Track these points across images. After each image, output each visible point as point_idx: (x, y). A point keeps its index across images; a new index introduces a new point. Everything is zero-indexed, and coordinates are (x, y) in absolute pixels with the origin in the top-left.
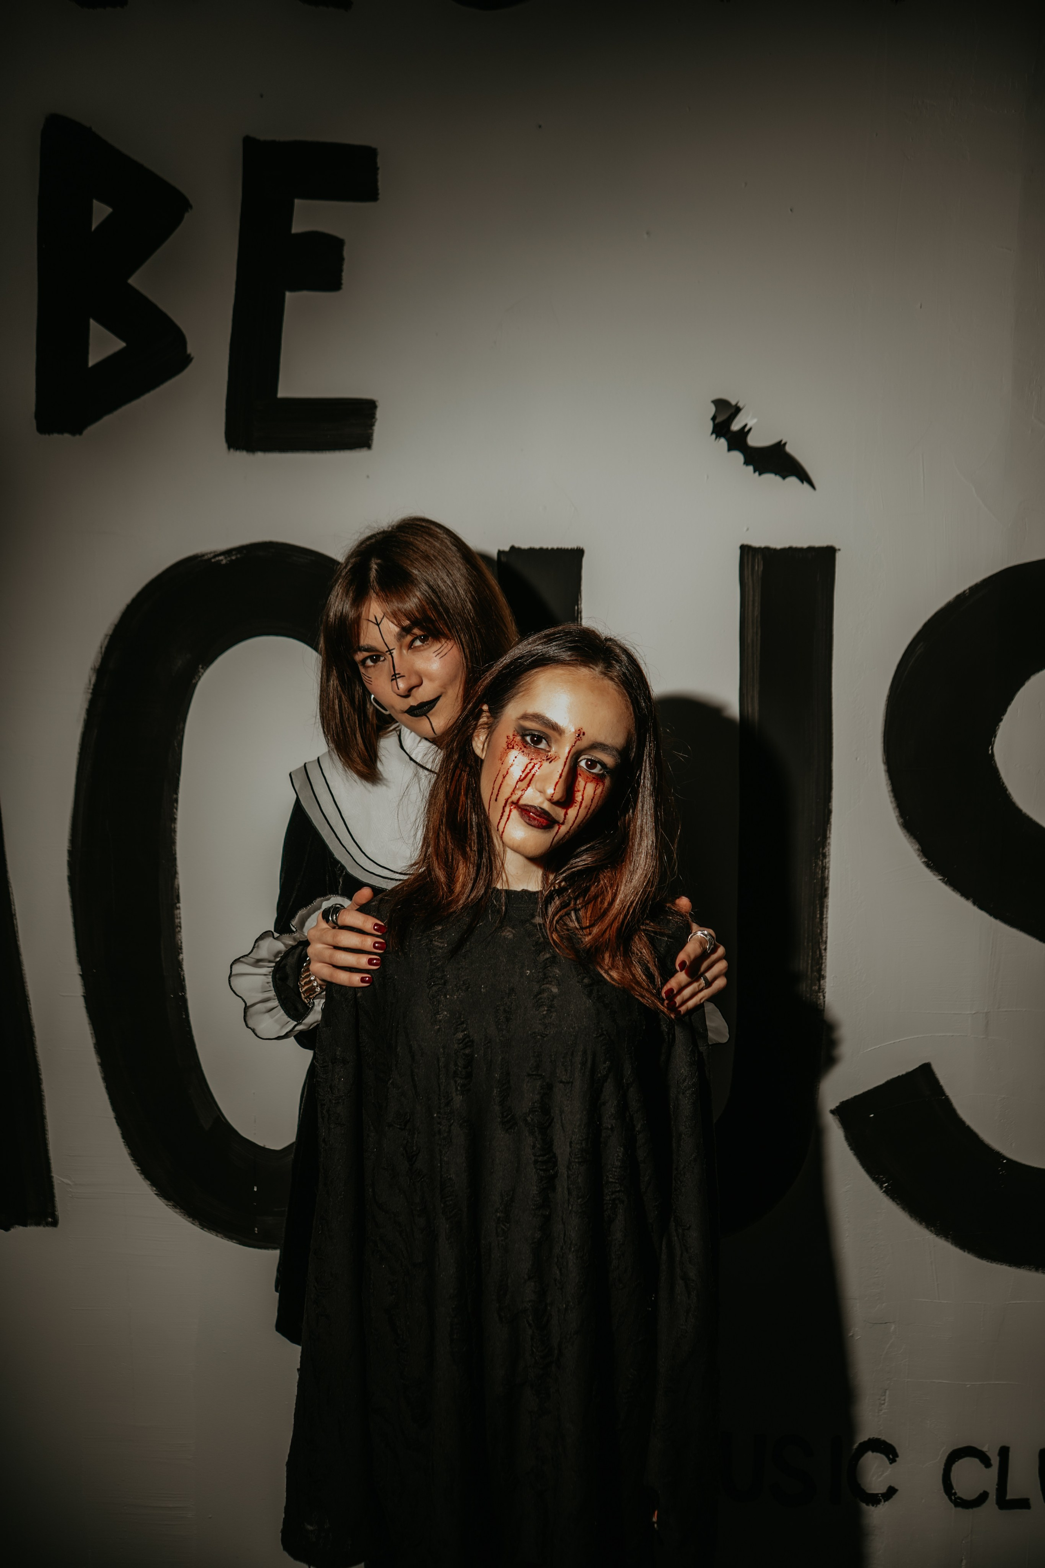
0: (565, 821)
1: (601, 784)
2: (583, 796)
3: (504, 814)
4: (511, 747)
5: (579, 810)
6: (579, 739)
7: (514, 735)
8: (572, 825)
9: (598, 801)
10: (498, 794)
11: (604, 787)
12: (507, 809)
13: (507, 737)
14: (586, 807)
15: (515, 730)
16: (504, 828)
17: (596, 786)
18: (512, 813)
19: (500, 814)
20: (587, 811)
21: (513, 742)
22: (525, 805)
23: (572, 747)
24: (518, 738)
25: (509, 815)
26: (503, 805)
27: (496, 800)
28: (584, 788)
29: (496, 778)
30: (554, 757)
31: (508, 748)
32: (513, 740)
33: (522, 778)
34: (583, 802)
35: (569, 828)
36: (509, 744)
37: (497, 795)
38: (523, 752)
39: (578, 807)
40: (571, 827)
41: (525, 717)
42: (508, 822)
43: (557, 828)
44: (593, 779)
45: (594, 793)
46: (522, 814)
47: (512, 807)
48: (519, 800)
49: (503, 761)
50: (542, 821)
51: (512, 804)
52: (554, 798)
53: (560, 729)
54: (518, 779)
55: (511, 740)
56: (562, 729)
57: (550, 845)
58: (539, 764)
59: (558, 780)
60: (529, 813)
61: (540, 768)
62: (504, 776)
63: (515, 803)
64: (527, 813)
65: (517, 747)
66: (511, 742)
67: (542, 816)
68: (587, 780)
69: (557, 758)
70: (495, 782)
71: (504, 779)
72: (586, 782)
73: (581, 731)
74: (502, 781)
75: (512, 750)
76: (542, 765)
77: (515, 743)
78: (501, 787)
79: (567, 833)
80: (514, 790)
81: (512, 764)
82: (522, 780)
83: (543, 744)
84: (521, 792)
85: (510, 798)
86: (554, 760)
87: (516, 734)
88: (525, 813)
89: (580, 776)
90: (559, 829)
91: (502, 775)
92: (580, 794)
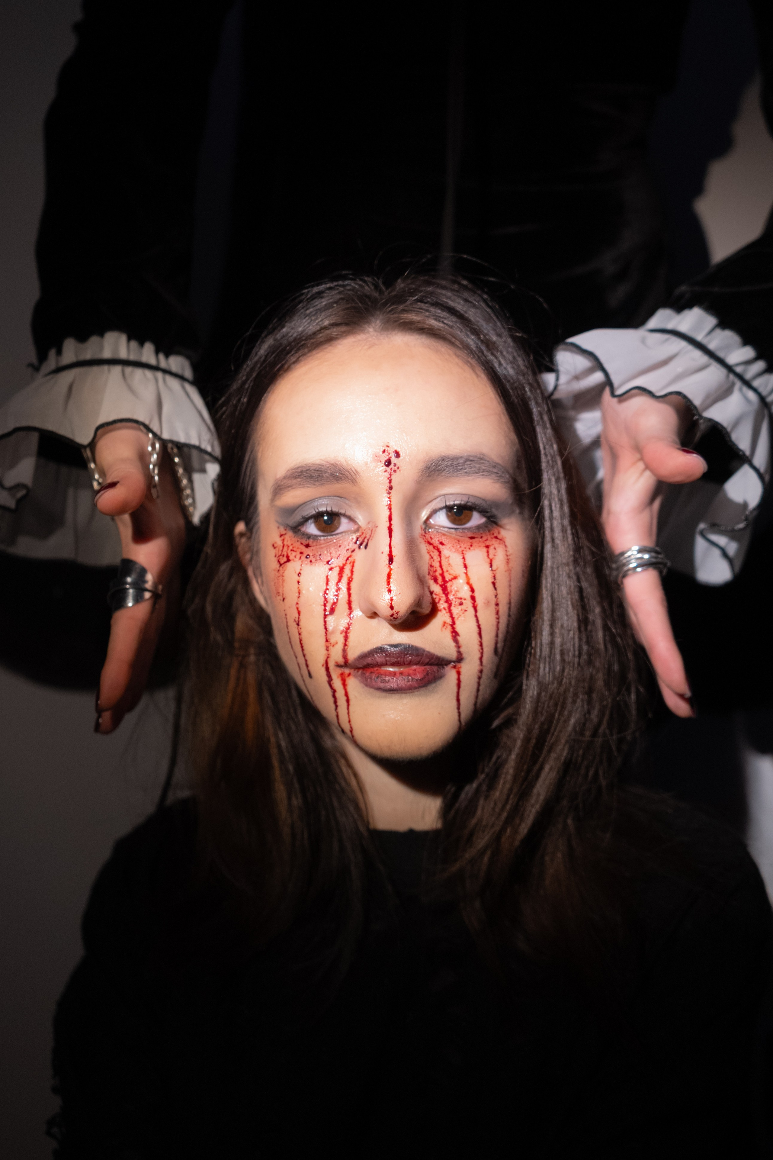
0: (461, 650)
1: (494, 543)
2: (468, 583)
3: (337, 695)
4: (285, 559)
5: (476, 616)
7: (281, 536)
8: (482, 653)
9: (510, 581)
10: (306, 661)
11: (506, 546)
12: (337, 683)
13: (273, 545)
15: (277, 525)
16: (349, 721)
17: (488, 552)
18: (350, 688)
19: (332, 700)
20: (494, 611)
21: (285, 548)
22: (363, 656)
23: (389, 493)
24: (290, 538)
25: (346, 694)
26: (325, 678)
27: (310, 676)
28: (465, 566)
29: (288, 632)
31: (281, 565)
32: (283, 547)
33: (329, 606)
34: (476, 594)
35: (478, 662)
36: (279, 556)
37: (307, 666)
39: (471, 611)
40: (481, 659)
41: (279, 489)
42: (350, 708)
43: (451, 675)
44: (474, 540)
45: (491, 566)
46: (367, 678)
47: (340, 672)
48: (347, 654)
49: (283, 594)
50: (411, 672)
51: (338, 666)
52: (398, 612)
53: (353, 474)
54: (323, 612)
55: (281, 548)
56: (357, 471)
57: (457, 717)
58: (350, 563)
59: (388, 570)
60: (379, 669)
61: (354, 570)
62: (297, 619)
63: (343, 664)
64: (374, 671)
65: (294, 554)
66: (282, 551)
67: (405, 660)
68: (462, 549)
69: (373, 531)
70: (290, 642)
71: (300, 627)
72: (463, 553)
73: (387, 451)
74: (298, 632)
75: (288, 564)
76: (354, 562)
77: (288, 549)
78: (303, 645)
79: (480, 674)
80: (328, 638)
81: (299, 590)
82: (332, 611)
83: (344, 525)
84: (341, 633)
85: (328, 657)
86: (371, 538)
87: (284, 533)
88: (371, 672)
89: (444, 547)
90: (459, 673)
91: (293, 621)
92: (461, 581)
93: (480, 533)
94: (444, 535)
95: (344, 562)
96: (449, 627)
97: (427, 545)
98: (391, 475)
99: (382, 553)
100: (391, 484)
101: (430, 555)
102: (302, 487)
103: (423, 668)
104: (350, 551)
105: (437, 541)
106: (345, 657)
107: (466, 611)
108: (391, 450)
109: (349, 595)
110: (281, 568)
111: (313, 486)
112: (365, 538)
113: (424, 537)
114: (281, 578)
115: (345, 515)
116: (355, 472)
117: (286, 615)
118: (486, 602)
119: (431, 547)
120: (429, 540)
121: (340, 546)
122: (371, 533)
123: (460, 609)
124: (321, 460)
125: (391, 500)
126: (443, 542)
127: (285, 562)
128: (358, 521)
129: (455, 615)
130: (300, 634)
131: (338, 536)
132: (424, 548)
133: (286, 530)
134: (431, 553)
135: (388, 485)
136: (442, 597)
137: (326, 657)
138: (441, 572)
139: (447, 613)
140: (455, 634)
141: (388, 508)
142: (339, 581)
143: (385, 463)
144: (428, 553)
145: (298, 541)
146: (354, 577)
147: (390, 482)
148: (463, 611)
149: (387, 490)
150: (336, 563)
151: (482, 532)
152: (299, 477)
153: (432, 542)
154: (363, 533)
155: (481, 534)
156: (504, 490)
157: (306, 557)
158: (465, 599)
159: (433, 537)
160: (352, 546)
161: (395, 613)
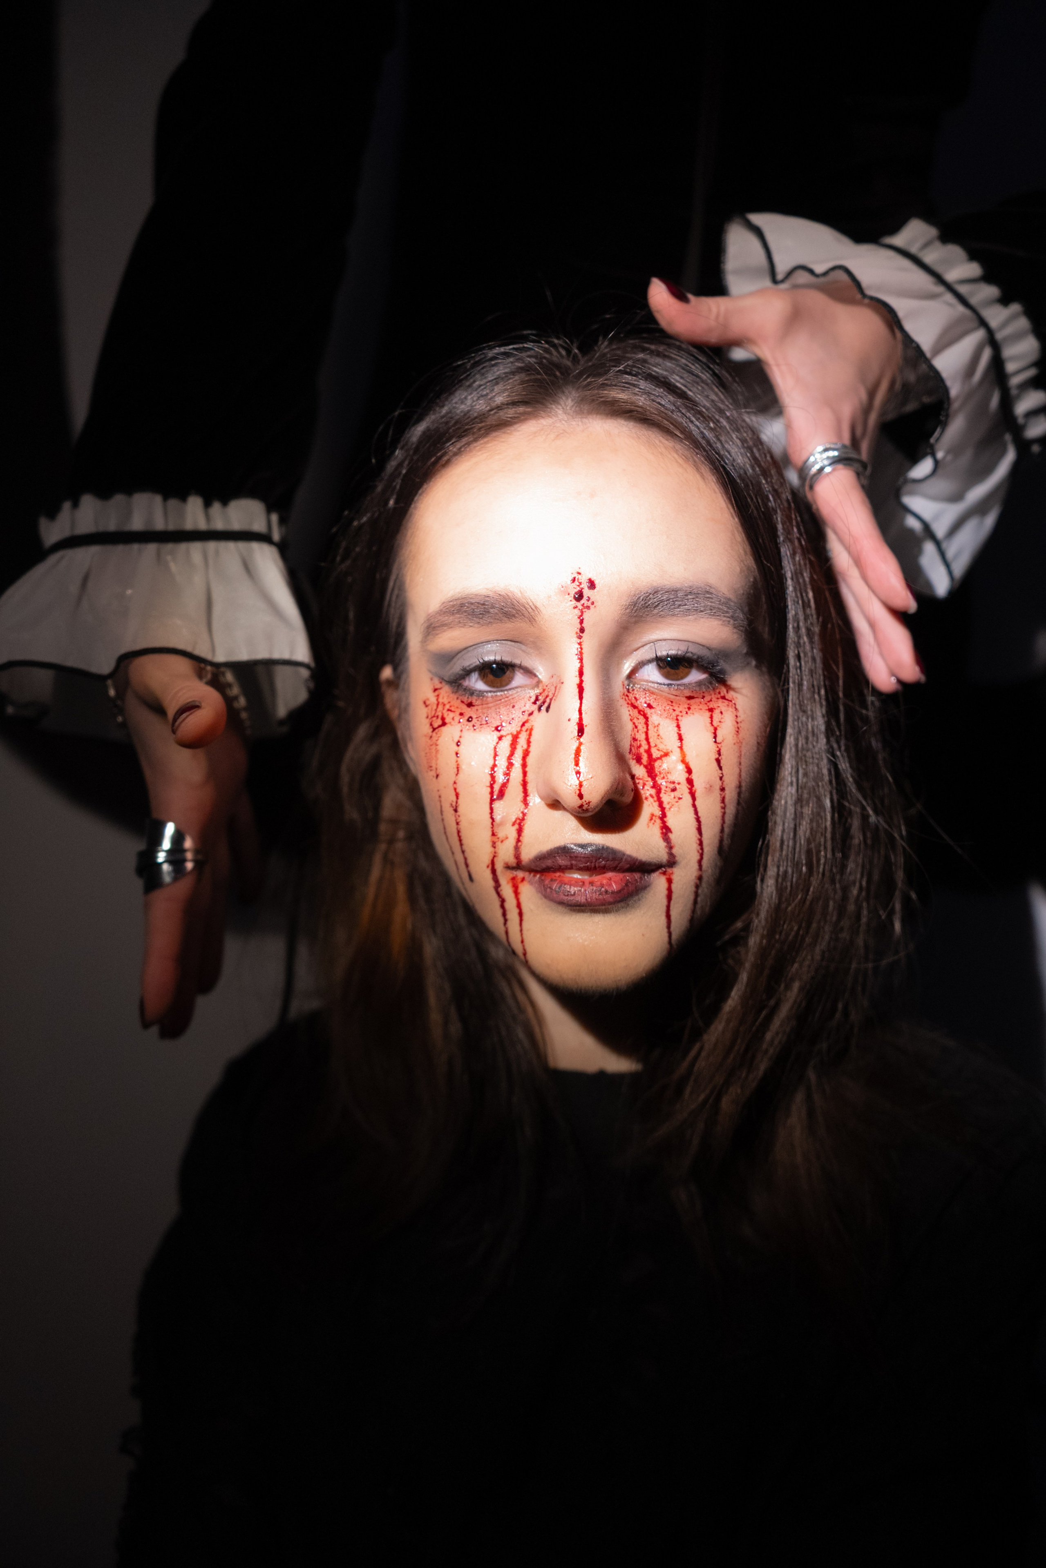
0: (674, 851)
1: (721, 705)
2: (683, 761)
3: (507, 905)
4: (439, 722)
5: (694, 806)
6: (589, 604)
7: (435, 690)
8: (702, 855)
9: (740, 757)
10: (466, 859)
11: (736, 709)
12: (507, 890)
13: (425, 703)
14: (710, 789)
15: (430, 675)
16: (522, 942)
17: (711, 717)
18: (523, 898)
19: (499, 912)
20: (719, 799)
21: (440, 707)
22: (541, 858)
23: (580, 637)
24: (446, 692)
25: (519, 906)
26: (491, 883)
27: (471, 878)
28: (681, 739)
29: (443, 820)
30: (553, 689)
31: (434, 729)
32: (438, 705)
33: (497, 788)
34: (694, 776)
35: (696, 866)
36: (432, 717)
37: (467, 865)
38: (469, 720)
39: (687, 798)
40: (700, 862)
41: (431, 628)
42: (524, 923)
43: (658, 882)
44: (692, 701)
45: (715, 737)
46: (546, 887)
47: (511, 876)
48: (520, 854)
49: (436, 769)
50: (605, 882)
51: (508, 867)
52: (589, 803)
53: (530, 610)
54: (489, 796)
55: (435, 707)
56: (536, 607)
57: (666, 939)
58: (526, 731)
59: (576, 744)
60: (562, 874)
61: (531, 740)
62: (454, 804)
63: (514, 865)
64: (555, 878)
65: (451, 715)
66: (436, 710)
67: (597, 865)
68: (677, 713)
69: (558, 688)
70: (445, 833)
71: (458, 814)
72: (677, 719)
73: (578, 580)
74: (456, 820)
75: (443, 728)
76: (531, 729)
77: (443, 709)
78: (462, 838)
79: (698, 881)
80: (495, 831)
81: (458, 765)
82: (501, 794)
83: (519, 679)
84: (513, 824)
85: (494, 856)
86: (554, 698)
87: (438, 686)
88: (552, 880)
89: (653, 710)
90: (670, 881)
91: (449, 805)
92: (675, 757)
93: (701, 692)
94: (653, 693)
95: (519, 729)
96: (658, 822)
97: (630, 708)
98: (582, 612)
99: (569, 720)
100: (583, 625)
101: (634, 723)
102: (461, 627)
103: (621, 875)
104: (527, 713)
105: (643, 701)
106: (517, 856)
107: (680, 798)
108: (584, 579)
109: (525, 774)
110: (434, 734)
111: (476, 625)
112: (547, 696)
113: (627, 698)
114: (434, 747)
115: (520, 667)
116: (533, 607)
117: (440, 797)
118: (708, 786)
119: (636, 711)
120: (633, 701)
121: (513, 707)
122: (555, 691)
123: (673, 796)
124: (488, 589)
125: (583, 647)
126: (652, 704)
127: (440, 726)
128: (538, 674)
129: (665, 805)
130: (458, 824)
131: (510, 692)
132: (625, 712)
133: (441, 683)
134: (635, 721)
135: (579, 626)
136: (647, 781)
137: (492, 856)
138: (646, 747)
139: (655, 801)
140: (666, 830)
141: (579, 659)
142: (512, 754)
143: (575, 596)
144: (631, 720)
145: (457, 698)
146: (531, 749)
147: (582, 622)
148: (677, 799)
149: (577, 633)
150: (509, 729)
151: (704, 690)
152: (459, 612)
153: (636, 705)
154: (544, 690)
155: (703, 692)
156: (735, 636)
157: (468, 720)
158: (679, 784)
159: (637, 696)
160: (530, 707)
161: (585, 803)
